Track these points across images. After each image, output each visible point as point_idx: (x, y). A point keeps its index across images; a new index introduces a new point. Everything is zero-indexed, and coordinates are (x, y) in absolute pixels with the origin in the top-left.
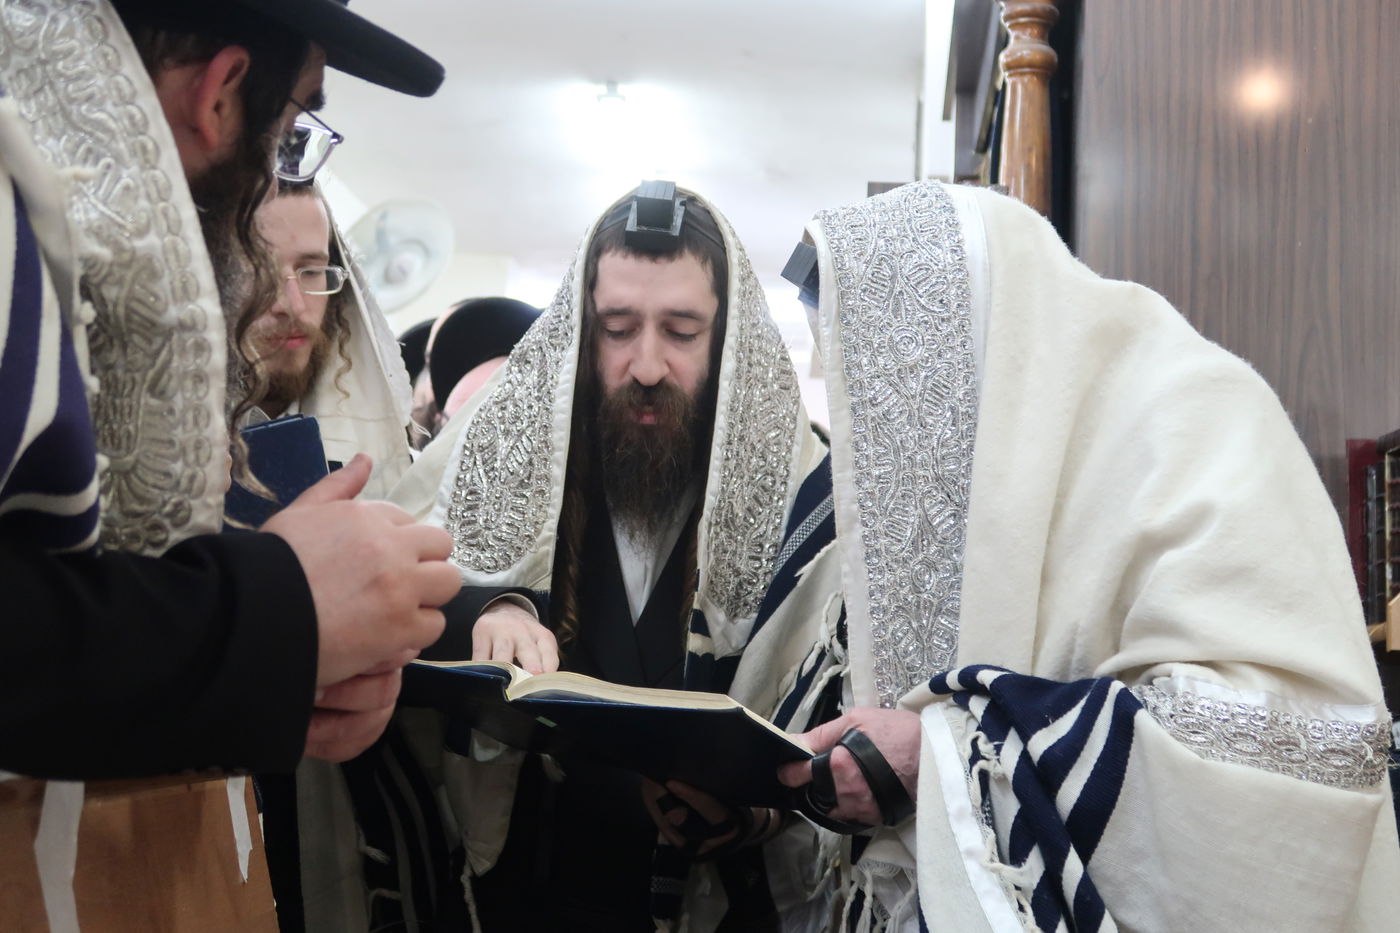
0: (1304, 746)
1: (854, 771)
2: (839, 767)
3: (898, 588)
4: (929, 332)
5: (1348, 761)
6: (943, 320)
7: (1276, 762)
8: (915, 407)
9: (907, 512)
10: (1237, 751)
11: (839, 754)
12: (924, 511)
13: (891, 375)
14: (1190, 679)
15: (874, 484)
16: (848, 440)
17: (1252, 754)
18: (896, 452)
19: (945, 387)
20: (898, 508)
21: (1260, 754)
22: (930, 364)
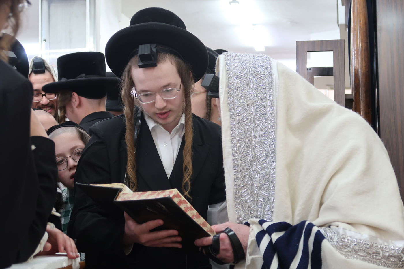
0: (381, 254)
1: (227, 241)
2: (223, 239)
3: (244, 178)
4: (259, 92)
5: (396, 259)
6: (263, 88)
7: (371, 259)
8: (252, 117)
9: (248, 153)
10: (359, 255)
11: (223, 235)
12: (255, 153)
13: (245, 106)
14: (344, 229)
15: (237, 142)
16: (228, 127)
17: (363, 256)
18: (245, 132)
19: (263, 111)
20: (245, 151)
21: (366, 256)
22: (258, 103)
